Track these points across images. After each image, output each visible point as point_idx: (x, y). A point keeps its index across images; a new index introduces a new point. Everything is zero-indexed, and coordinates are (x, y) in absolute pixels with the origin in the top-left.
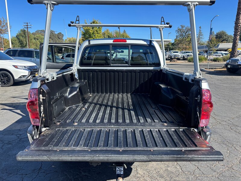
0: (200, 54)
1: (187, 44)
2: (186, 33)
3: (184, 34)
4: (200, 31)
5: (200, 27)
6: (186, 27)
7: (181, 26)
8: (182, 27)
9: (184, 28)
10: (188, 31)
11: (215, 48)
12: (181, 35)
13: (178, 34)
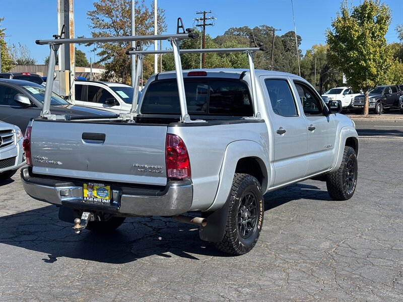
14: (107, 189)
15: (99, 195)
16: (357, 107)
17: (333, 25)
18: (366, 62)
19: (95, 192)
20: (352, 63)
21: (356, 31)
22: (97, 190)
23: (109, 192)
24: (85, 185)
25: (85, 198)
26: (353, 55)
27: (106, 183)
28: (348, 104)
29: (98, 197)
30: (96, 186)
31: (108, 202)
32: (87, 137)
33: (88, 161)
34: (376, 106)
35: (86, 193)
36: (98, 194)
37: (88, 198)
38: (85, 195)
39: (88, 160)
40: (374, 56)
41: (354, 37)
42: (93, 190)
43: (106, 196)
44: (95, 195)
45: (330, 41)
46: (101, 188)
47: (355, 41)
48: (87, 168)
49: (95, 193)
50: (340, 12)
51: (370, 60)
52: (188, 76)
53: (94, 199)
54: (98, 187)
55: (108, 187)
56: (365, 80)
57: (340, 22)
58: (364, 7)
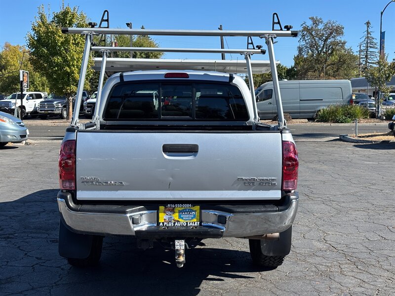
0: (358, 100)
1: (331, 72)
2: (326, 40)
3: (321, 43)
4: (368, 33)
5: (368, 23)
6: (325, 22)
7: (312, 19)
8: (316, 22)
9: (321, 27)
10: (331, 33)
11: (389, 86)
12: (311, 46)
13: (303, 43)
14: (194, 210)
15: (182, 218)
16: (43, 112)
17: (34, 29)
18: (70, 68)
19: (177, 214)
20: (56, 68)
21: (59, 36)
22: (180, 212)
23: (197, 214)
24: (162, 208)
25: (161, 224)
26: (57, 60)
27: (194, 203)
28: (31, 110)
29: (180, 220)
30: (179, 207)
31: (196, 225)
32: (169, 149)
33: (171, 179)
34: (62, 111)
35: (163, 217)
36: (180, 217)
37: (165, 224)
38: (161, 220)
39: (172, 177)
40: (77, 62)
41: (58, 42)
42: (174, 212)
43: (192, 218)
44: (177, 218)
45: (32, 45)
46: (186, 209)
47: (59, 46)
48: (169, 187)
49: (176, 216)
50: (38, 16)
51: (74, 66)
52: (165, 77)
53: (174, 223)
54: (180, 209)
55: (197, 208)
56: (69, 85)
57: (41, 26)
58: (65, 13)
